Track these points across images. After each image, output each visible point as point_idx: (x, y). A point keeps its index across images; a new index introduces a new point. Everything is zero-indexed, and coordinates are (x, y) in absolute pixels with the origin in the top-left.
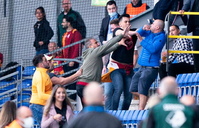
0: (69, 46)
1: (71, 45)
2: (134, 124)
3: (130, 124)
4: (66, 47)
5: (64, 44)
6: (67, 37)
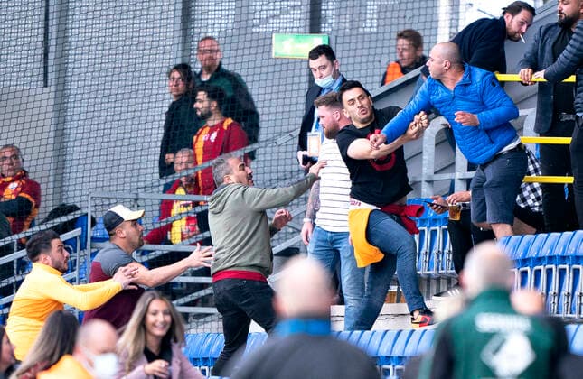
5: (200, 158)
6: (209, 139)
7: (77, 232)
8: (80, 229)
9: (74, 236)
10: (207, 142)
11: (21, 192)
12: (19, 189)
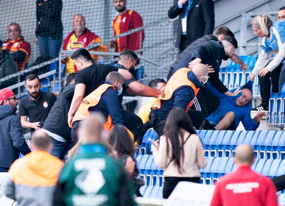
0: (125, 34)
1: (129, 33)
2: (227, 150)
3: (220, 150)
4: (122, 35)
5: (118, 32)
6: (122, 22)
7: (53, 72)
8: (55, 70)
9: (52, 74)
10: (121, 23)
11: (20, 48)
12: (19, 46)
